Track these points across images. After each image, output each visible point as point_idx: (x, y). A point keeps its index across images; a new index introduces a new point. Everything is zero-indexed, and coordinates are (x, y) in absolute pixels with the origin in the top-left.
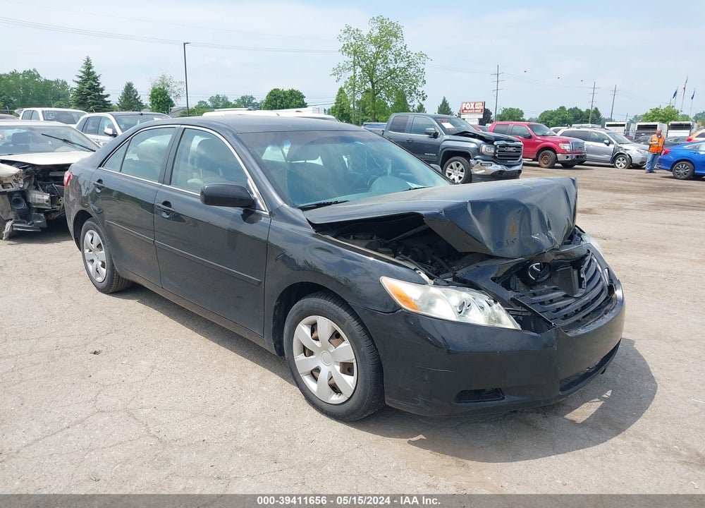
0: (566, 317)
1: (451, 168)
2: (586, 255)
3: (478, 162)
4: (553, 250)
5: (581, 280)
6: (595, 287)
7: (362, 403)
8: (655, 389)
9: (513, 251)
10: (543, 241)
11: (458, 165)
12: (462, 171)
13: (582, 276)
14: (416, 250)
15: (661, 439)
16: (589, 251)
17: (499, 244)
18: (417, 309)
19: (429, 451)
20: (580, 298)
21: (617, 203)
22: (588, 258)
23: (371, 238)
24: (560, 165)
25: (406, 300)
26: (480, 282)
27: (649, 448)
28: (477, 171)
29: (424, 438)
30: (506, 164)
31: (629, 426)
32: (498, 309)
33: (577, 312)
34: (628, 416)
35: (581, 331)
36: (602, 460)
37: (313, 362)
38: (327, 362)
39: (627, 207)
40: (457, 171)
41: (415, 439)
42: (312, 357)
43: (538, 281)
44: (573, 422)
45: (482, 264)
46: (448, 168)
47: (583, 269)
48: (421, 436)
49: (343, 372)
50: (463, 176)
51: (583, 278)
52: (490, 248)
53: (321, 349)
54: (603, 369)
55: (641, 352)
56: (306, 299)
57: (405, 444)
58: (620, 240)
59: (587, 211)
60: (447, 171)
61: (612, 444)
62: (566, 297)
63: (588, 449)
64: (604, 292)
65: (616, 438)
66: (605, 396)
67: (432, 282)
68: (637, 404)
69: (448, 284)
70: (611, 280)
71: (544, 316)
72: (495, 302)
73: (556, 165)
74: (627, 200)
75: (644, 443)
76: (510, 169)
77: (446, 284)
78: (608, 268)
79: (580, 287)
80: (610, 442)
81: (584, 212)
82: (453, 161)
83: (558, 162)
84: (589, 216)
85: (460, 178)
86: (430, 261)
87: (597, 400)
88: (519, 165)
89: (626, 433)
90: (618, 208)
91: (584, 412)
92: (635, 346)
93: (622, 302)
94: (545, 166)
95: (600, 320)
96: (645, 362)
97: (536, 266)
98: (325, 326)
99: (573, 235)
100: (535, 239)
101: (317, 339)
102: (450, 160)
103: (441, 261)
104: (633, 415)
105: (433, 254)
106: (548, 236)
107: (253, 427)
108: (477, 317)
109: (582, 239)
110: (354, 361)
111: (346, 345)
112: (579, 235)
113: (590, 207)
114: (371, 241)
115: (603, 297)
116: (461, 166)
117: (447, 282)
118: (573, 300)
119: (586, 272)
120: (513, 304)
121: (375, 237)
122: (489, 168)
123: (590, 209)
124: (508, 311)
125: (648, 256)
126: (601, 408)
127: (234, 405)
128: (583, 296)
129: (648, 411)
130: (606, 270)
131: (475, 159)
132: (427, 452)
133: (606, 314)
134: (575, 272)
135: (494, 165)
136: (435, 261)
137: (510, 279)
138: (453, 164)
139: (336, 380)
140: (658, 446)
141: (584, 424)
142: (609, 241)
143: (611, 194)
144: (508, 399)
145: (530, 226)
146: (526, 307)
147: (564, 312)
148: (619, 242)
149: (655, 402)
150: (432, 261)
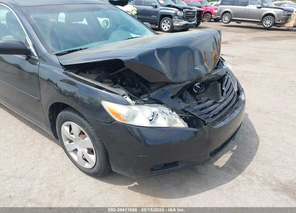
0: (214, 116)
1: (164, 23)
2: (226, 75)
3: (176, 20)
4: (207, 74)
5: (223, 91)
6: (230, 94)
7: (101, 170)
8: (258, 142)
9: (184, 78)
10: (202, 70)
11: (167, 21)
12: (169, 24)
13: (223, 89)
14: (128, 79)
15: (262, 175)
16: (227, 72)
17: (175, 75)
18: (125, 121)
19: (139, 193)
20: (222, 103)
21: (238, 38)
22: (227, 77)
23: (101, 73)
24: (213, 20)
25: (118, 115)
26: (163, 101)
27: (256, 181)
28: (176, 24)
29: (138, 184)
30: (189, 20)
31: (246, 167)
32: (175, 116)
33: (221, 111)
34: (245, 161)
35: (222, 123)
36: (232, 191)
37: (73, 146)
38: (81, 146)
39: (242, 40)
40: (166, 24)
41: (132, 185)
42: (72, 143)
43: (199, 93)
44: (217, 167)
45: (165, 88)
46: (163, 23)
47: (224, 85)
48: (136, 183)
49: (89, 153)
50: (169, 27)
51: (224, 90)
52: (170, 78)
53: (76, 140)
54: (233, 138)
55: (251, 120)
56: (63, 112)
57: (126, 189)
58: (240, 57)
59: (226, 43)
60: (162, 25)
61: (237, 180)
62: (215, 103)
63: (224, 185)
64: (235, 97)
65: (239, 176)
66: (234, 149)
67: (134, 102)
68: (250, 152)
69: (145, 103)
70: (238, 88)
71: (202, 117)
72: (173, 111)
73: (212, 20)
74: (242, 37)
75: (254, 178)
76: (190, 23)
77: (143, 103)
78: (237, 82)
79: (222, 95)
80: (236, 179)
81: (224, 43)
82: (165, 20)
83: (212, 19)
84: (226, 45)
85: (168, 28)
86: (137, 85)
87: (230, 152)
88: (195, 21)
89: (244, 172)
90: (239, 41)
91: (223, 160)
92: (248, 117)
93: (244, 102)
94: (207, 21)
95: (233, 114)
96: (253, 126)
97: (197, 85)
98: (76, 128)
99: (219, 63)
100: (197, 70)
101: (73, 134)
102: (163, 19)
103: (143, 85)
104: (247, 160)
105: (139, 81)
106: (204, 67)
107: (42, 184)
108: (162, 122)
109: (223, 64)
110: (93, 148)
111: (88, 139)
112: (222, 62)
113: (227, 40)
114: (99, 74)
115: (235, 100)
116: (169, 22)
117: (144, 101)
118: (218, 104)
119: (225, 86)
120: (183, 112)
121: (103, 72)
122: (181, 22)
123: (227, 42)
124: (181, 117)
125: (252, 65)
126: (232, 157)
127: (33, 169)
128: (223, 101)
129: (255, 157)
130: (236, 82)
131: (175, 18)
132: (138, 194)
133: (236, 109)
134: (220, 85)
135: (183, 21)
136: (140, 85)
137: (182, 93)
138: (165, 21)
139: (85, 157)
140: (261, 179)
141: (223, 168)
142: (235, 58)
143: (235, 34)
144: (180, 165)
145: (194, 62)
146: (190, 114)
147: (213, 113)
148: (239, 58)
149: (258, 151)
150: (138, 85)
